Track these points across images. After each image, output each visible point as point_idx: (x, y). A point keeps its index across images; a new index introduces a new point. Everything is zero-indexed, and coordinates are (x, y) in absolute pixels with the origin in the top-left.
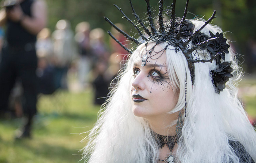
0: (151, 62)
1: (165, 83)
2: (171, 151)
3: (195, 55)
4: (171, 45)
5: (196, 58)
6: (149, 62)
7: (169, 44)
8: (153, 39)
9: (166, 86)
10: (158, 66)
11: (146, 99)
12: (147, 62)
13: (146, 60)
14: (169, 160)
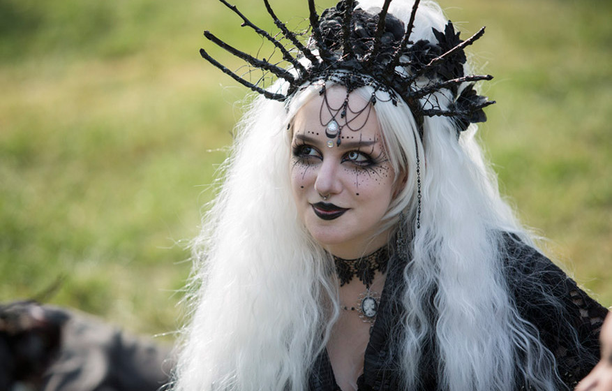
0: (350, 138)
1: (379, 169)
2: (368, 287)
3: (428, 100)
4: (381, 90)
5: (431, 108)
6: (345, 138)
7: (374, 87)
8: (335, 78)
9: (381, 175)
10: (366, 144)
11: (348, 209)
12: (343, 138)
13: (340, 133)
14: (365, 308)
